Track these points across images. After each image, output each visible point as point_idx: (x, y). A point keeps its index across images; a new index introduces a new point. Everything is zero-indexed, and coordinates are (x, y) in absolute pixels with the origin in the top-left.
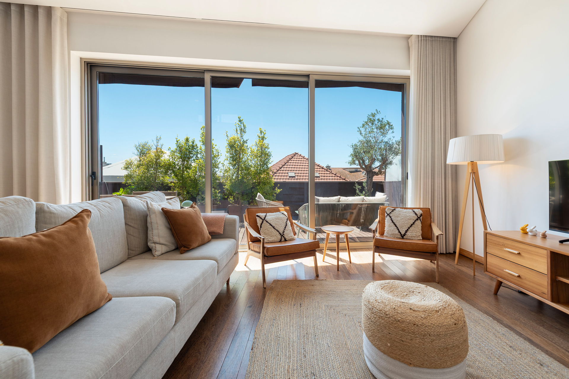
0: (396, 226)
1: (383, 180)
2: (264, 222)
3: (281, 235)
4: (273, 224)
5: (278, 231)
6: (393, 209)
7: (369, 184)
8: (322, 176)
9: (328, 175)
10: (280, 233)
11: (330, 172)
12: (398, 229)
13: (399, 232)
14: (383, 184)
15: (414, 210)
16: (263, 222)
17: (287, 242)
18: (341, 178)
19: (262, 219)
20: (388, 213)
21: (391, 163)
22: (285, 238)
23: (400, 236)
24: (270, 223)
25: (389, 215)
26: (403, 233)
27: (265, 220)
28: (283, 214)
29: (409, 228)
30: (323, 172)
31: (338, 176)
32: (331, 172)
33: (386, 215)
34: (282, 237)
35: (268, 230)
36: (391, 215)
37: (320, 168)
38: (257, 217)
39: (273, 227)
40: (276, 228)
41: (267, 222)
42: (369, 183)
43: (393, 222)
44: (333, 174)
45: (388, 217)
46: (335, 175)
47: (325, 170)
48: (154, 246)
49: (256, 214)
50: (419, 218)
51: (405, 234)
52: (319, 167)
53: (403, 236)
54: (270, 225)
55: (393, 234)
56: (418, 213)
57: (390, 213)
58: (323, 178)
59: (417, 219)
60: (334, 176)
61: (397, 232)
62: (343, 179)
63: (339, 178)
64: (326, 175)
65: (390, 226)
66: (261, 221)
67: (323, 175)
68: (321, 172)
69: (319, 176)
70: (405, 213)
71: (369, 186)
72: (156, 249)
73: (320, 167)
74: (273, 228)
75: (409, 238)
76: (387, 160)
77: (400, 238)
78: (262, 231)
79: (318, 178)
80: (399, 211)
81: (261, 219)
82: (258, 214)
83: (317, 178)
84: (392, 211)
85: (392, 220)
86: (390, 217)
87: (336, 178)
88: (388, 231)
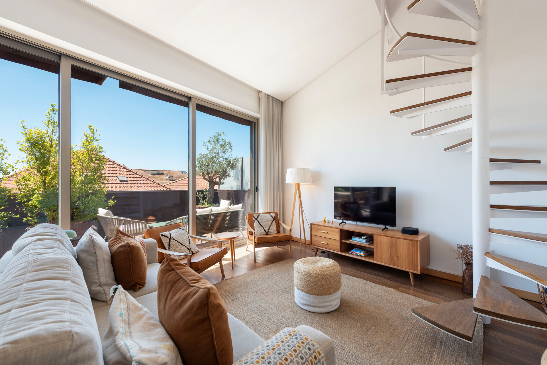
0: (262, 227)
1: (218, 189)
2: (172, 240)
3: (189, 249)
4: (180, 241)
5: (186, 246)
6: (258, 214)
7: (211, 193)
8: (130, 180)
9: (139, 179)
10: (187, 248)
11: (140, 176)
12: (264, 229)
13: (265, 230)
14: (218, 191)
15: (270, 214)
16: (170, 241)
17: (194, 255)
18: (155, 183)
19: (169, 238)
20: (256, 218)
21: (228, 175)
22: (192, 252)
23: (265, 233)
24: (177, 241)
25: (257, 220)
26: (267, 231)
27: (172, 238)
28: (183, 229)
29: (270, 227)
30: (132, 176)
31: (150, 181)
32: (142, 176)
33: (254, 219)
34: (190, 252)
35: (177, 248)
36: (258, 219)
37: (128, 171)
38: (162, 237)
39: (180, 243)
40: (183, 244)
41: (174, 240)
42: (211, 191)
43: (260, 224)
44: (144, 178)
45: (256, 220)
46: (147, 179)
47: (134, 174)
48: (103, 289)
49: (161, 234)
50: (274, 219)
51: (268, 231)
52: (125, 170)
53: (267, 233)
54: (178, 242)
55: (261, 233)
56: (273, 216)
57: (257, 218)
58: (132, 182)
59: (273, 220)
60: (146, 181)
61: (263, 230)
62: (157, 184)
63: (152, 183)
64: (135, 179)
65: (258, 227)
66: (168, 239)
67: (132, 179)
68: (129, 176)
69: (126, 180)
70: (266, 217)
71: (211, 194)
72: (106, 293)
73: (127, 169)
74: (181, 245)
75: (270, 233)
76: (226, 173)
77: (265, 235)
78: (172, 250)
79: (126, 183)
80: (262, 216)
81: (167, 237)
82: (162, 233)
83: (124, 183)
84: (258, 216)
85: (259, 223)
86: (258, 221)
87: (148, 182)
88: (257, 231)
